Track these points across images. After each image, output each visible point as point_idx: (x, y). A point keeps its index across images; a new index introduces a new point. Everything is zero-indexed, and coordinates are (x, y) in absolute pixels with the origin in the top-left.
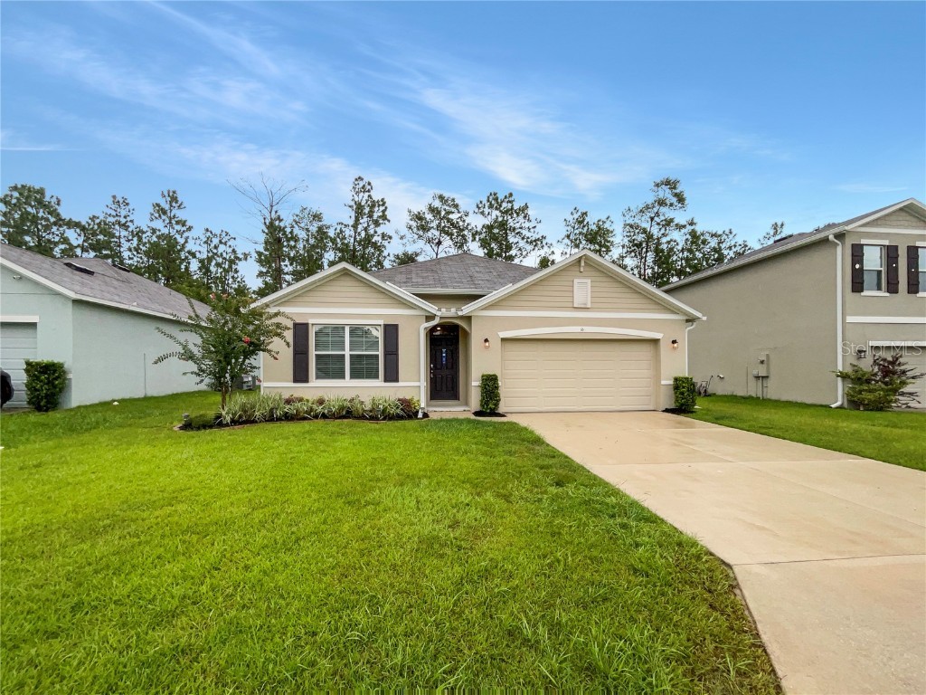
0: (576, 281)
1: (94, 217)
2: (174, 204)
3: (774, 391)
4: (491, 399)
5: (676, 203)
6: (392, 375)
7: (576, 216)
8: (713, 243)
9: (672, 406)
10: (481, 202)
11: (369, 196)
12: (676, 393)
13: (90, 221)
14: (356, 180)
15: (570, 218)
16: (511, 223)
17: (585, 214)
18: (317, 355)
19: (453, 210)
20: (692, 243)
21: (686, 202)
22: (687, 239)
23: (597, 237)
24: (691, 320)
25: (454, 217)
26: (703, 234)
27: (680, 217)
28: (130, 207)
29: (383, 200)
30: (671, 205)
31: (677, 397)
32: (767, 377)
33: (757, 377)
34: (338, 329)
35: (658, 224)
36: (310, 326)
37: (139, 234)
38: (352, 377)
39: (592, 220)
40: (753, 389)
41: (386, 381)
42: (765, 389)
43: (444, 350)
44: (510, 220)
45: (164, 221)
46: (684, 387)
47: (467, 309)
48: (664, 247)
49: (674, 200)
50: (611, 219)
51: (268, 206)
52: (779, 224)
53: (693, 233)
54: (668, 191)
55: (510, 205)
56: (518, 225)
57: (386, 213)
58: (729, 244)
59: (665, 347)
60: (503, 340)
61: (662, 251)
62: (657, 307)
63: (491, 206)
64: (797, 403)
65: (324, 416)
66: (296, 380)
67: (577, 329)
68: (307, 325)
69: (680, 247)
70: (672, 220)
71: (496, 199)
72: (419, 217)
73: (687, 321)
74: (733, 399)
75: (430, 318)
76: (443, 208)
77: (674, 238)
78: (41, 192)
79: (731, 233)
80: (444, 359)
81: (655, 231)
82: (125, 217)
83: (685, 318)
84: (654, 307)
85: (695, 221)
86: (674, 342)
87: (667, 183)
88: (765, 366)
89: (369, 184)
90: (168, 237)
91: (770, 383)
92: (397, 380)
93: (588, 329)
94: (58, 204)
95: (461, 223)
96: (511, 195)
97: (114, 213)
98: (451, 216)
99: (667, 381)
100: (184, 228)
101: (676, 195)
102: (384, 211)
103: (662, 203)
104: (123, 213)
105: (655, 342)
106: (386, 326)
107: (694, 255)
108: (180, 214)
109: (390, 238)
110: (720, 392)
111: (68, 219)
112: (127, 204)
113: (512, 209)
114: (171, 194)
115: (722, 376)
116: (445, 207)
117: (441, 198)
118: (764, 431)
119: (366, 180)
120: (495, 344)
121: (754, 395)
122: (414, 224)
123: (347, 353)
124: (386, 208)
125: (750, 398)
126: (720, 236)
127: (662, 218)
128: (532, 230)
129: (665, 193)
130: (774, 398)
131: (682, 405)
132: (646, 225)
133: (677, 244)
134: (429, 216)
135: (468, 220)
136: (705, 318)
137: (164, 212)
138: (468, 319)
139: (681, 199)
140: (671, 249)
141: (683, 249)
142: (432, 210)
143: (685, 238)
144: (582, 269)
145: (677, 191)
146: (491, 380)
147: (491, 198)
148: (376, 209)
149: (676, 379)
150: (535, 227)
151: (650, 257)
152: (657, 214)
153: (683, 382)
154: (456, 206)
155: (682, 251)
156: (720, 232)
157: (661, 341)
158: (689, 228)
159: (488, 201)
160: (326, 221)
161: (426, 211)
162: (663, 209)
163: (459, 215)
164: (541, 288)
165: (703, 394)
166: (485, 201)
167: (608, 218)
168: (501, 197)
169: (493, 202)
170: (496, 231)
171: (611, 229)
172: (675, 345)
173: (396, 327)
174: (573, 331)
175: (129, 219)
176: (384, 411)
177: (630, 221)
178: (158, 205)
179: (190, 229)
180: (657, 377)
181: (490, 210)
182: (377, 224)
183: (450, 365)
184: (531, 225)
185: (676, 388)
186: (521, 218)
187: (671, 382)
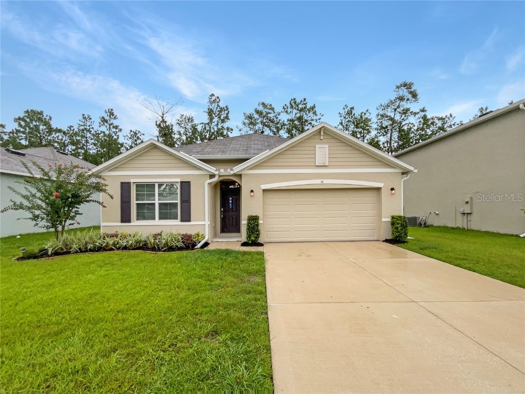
0: (317, 146)
1: (71, 126)
2: (112, 117)
3: (475, 224)
4: (253, 233)
5: (411, 98)
6: (186, 217)
7: (346, 110)
8: (439, 124)
9: (390, 237)
10: (286, 105)
11: (218, 105)
12: (392, 228)
13: (68, 129)
14: (211, 96)
15: (343, 112)
16: (305, 117)
17: (352, 108)
18: (137, 204)
19: (270, 111)
20: (423, 124)
21: (418, 97)
22: (420, 122)
23: (361, 124)
24: (405, 173)
25: (271, 116)
26: (433, 119)
27: (414, 107)
28: (92, 120)
29: (227, 107)
30: (408, 100)
31: (393, 231)
32: (471, 213)
33: (464, 214)
34: (151, 186)
35: (400, 113)
36: (132, 184)
37: (97, 135)
38: (160, 218)
39: (357, 113)
40: (460, 223)
41: (182, 221)
42: (469, 222)
43: (231, 199)
44: (305, 116)
45: (106, 126)
46: (398, 224)
47: (237, 169)
48: (405, 128)
49: (410, 96)
50: (369, 111)
51: (161, 114)
52: (484, 108)
53: (425, 117)
54: (405, 90)
55: (304, 106)
56: (310, 119)
57: (229, 115)
58: (449, 124)
59: (385, 193)
60: (264, 190)
61: (403, 130)
62: (380, 163)
63: (292, 107)
64: (493, 233)
65: (125, 248)
66: (122, 221)
67: (318, 181)
68: (129, 183)
69: (416, 128)
70: (408, 110)
71: (295, 103)
72: (250, 117)
73: (403, 173)
74: (445, 229)
75: (212, 176)
76: (264, 111)
77: (411, 122)
78: (41, 113)
79: (451, 116)
80: (231, 205)
81: (398, 118)
82: (89, 126)
83: (402, 171)
84: (378, 163)
85: (425, 109)
86: (392, 189)
87: (405, 85)
88: (469, 205)
89: (218, 98)
90: (110, 136)
91: (473, 218)
92: (189, 220)
93: (326, 181)
94: (50, 120)
95: (275, 120)
96: (305, 99)
97: (83, 124)
98: (269, 115)
99: (387, 219)
100: (117, 130)
101: (411, 93)
102: (227, 114)
103: (401, 99)
104: (88, 124)
105: (379, 189)
106: (182, 182)
107: (426, 132)
108: (115, 123)
109: (232, 130)
110: (436, 224)
111: (55, 128)
112: (90, 119)
113: (305, 108)
114: (110, 111)
115: (437, 213)
116: (266, 110)
117: (263, 104)
118: (458, 262)
119: (216, 95)
120: (259, 194)
121: (461, 227)
122: (247, 121)
123: (157, 202)
124: (229, 112)
125: (458, 229)
126: (444, 119)
127: (402, 109)
128: (318, 121)
129: (404, 92)
130: (475, 229)
131: (397, 237)
132: (392, 115)
133: (414, 126)
134: (256, 116)
135: (280, 117)
136: (416, 171)
137: (106, 121)
138: (240, 176)
139: (414, 95)
140: (410, 129)
141: (418, 129)
142: (257, 112)
143: (418, 121)
144: (322, 138)
145: (412, 90)
146: (253, 219)
147: (292, 102)
148: (223, 113)
149: (393, 217)
150: (320, 119)
151: (396, 135)
152: (399, 107)
153: (398, 220)
154: (273, 109)
155: (417, 130)
156: (444, 117)
157: (382, 189)
158: (422, 114)
159: (290, 104)
160: (196, 122)
161: (254, 113)
162: (402, 103)
163: (275, 114)
164: (292, 152)
165: (423, 226)
166: (288, 104)
167: (367, 111)
168: (298, 101)
169: (293, 104)
170: (296, 122)
171: (369, 118)
172: (393, 192)
173: (188, 183)
174: (316, 183)
175: (91, 127)
176: (166, 244)
177: (382, 113)
178: (103, 118)
179: (121, 130)
180: (380, 216)
181: (291, 110)
182: (223, 121)
183: (234, 209)
184: (318, 117)
185: (393, 224)
186: (311, 114)
187: (389, 220)
